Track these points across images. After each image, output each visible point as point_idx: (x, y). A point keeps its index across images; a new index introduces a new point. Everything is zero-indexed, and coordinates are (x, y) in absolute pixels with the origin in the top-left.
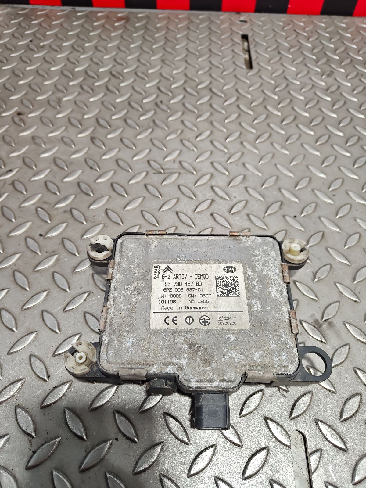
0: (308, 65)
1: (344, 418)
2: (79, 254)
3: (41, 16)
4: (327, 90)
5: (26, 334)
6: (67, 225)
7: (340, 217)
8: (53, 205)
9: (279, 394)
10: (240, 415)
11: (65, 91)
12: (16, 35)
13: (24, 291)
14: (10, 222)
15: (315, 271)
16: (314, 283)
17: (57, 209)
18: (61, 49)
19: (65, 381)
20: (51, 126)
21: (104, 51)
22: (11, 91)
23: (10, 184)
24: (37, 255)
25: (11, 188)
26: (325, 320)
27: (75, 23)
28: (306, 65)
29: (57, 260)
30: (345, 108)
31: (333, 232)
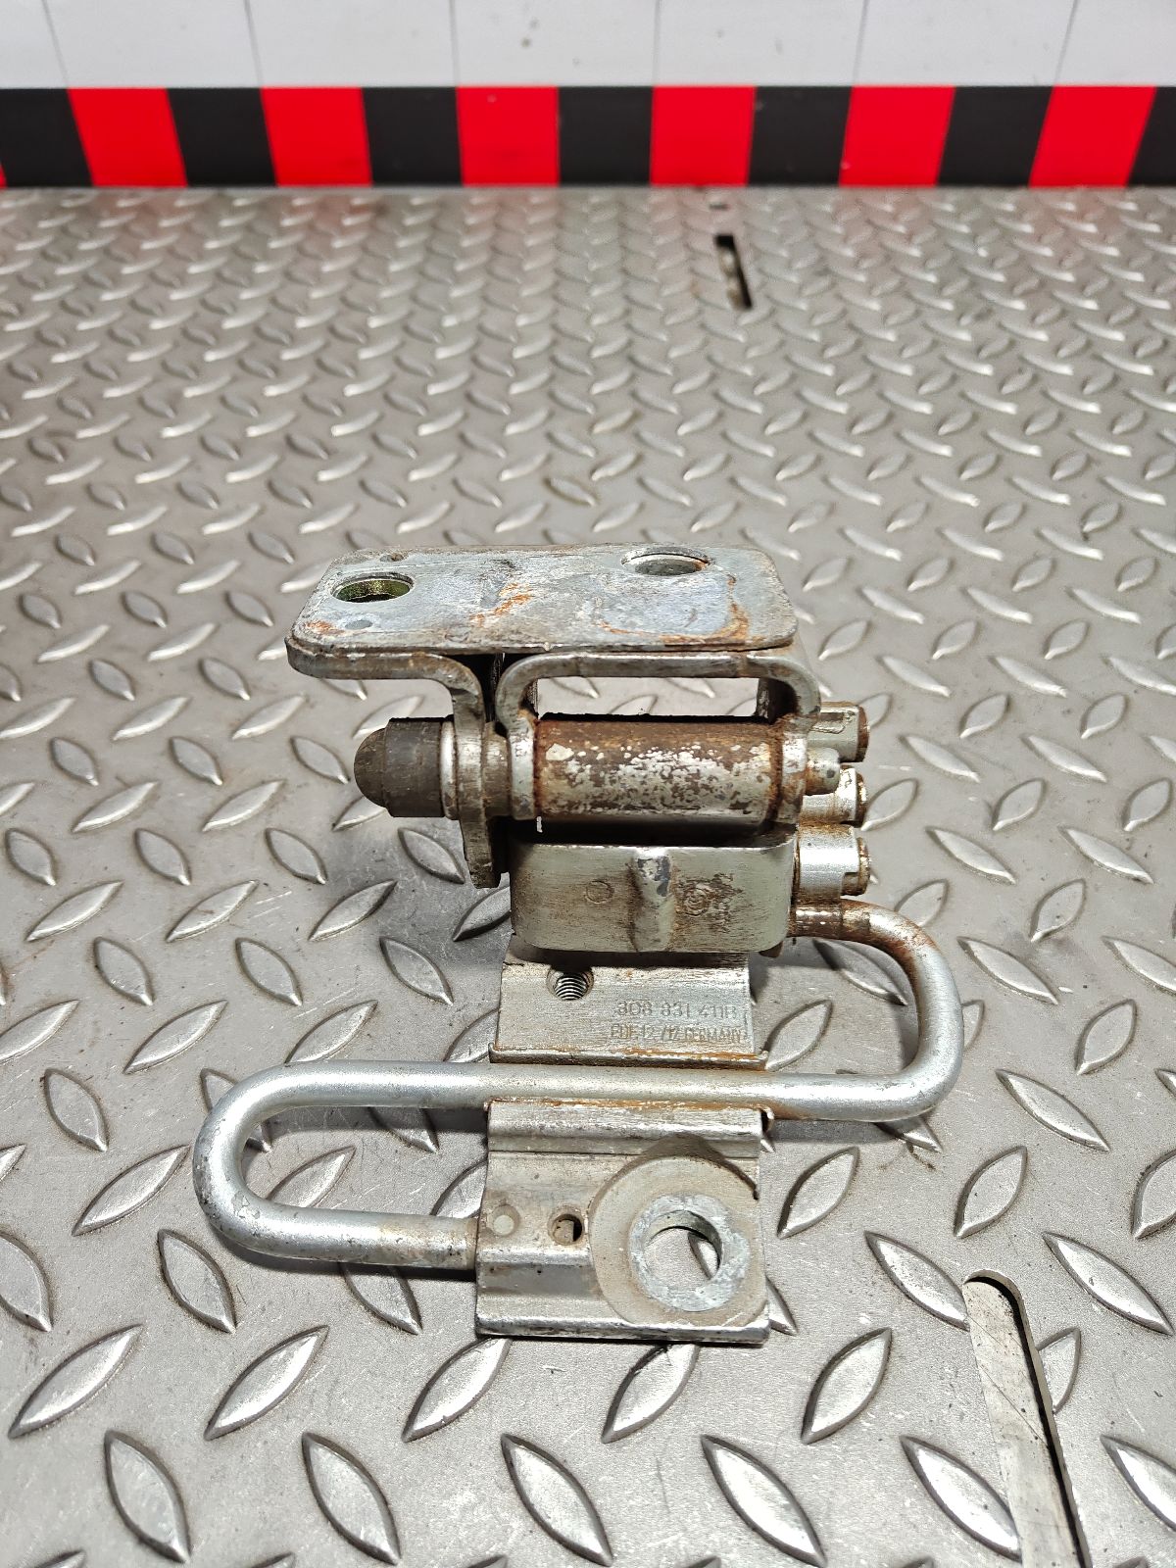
0: (918, 295)
1: (1144, 1226)
2: (222, 779)
3: (128, 210)
4: (979, 350)
5: (37, 1008)
6: (186, 705)
8: (143, 652)
9: (912, 1160)
10: (779, 1231)
11: (191, 374)
12: (52, 252)
13: (37, 887)
15: (993, 801)
16: (992, 832)
17: (157, 663)
18: (183, 280)
19: (165, 1147)
20: (146, 456)
21: (312, 281)
22: (27, 379)
23: (12, 604)
24: (86, 787)
26: (1047, 935)
27: (226, 223)
28: (909, 296)
29: (152, 799)
30: (1035, 390)
31: (1036, 695)
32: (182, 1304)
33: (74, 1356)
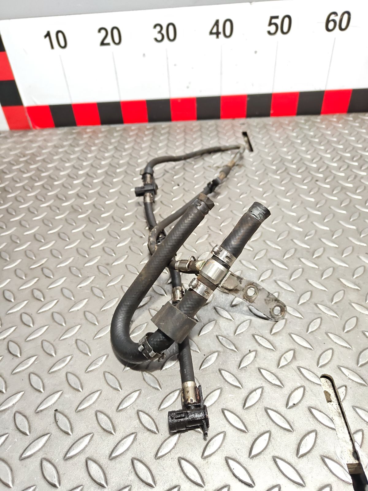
1: (360, 364)
3: (90, 132)
4: (313, 160)
5: (105, 326)
6: (128, 257)
7: (336, 238)
8: (115, 245)
10: (278, 366)
11: (114, 175)
12: (73, 144)
13: (100, 299)
14: (85, 258)
15: (322, 272)
16: (322, 279)
17: (119, 247)
18: (108, 151)
20: (107, 197)
21: (140, 149)
22: (73, 178)
23: (81, 234)
24: (108, 277)
25: (82, 236)
27: (115, 134)
28: (294, 147)
30: (328, 170)
31: (331, 247)
32: (149, 385)
33: (127, 396)
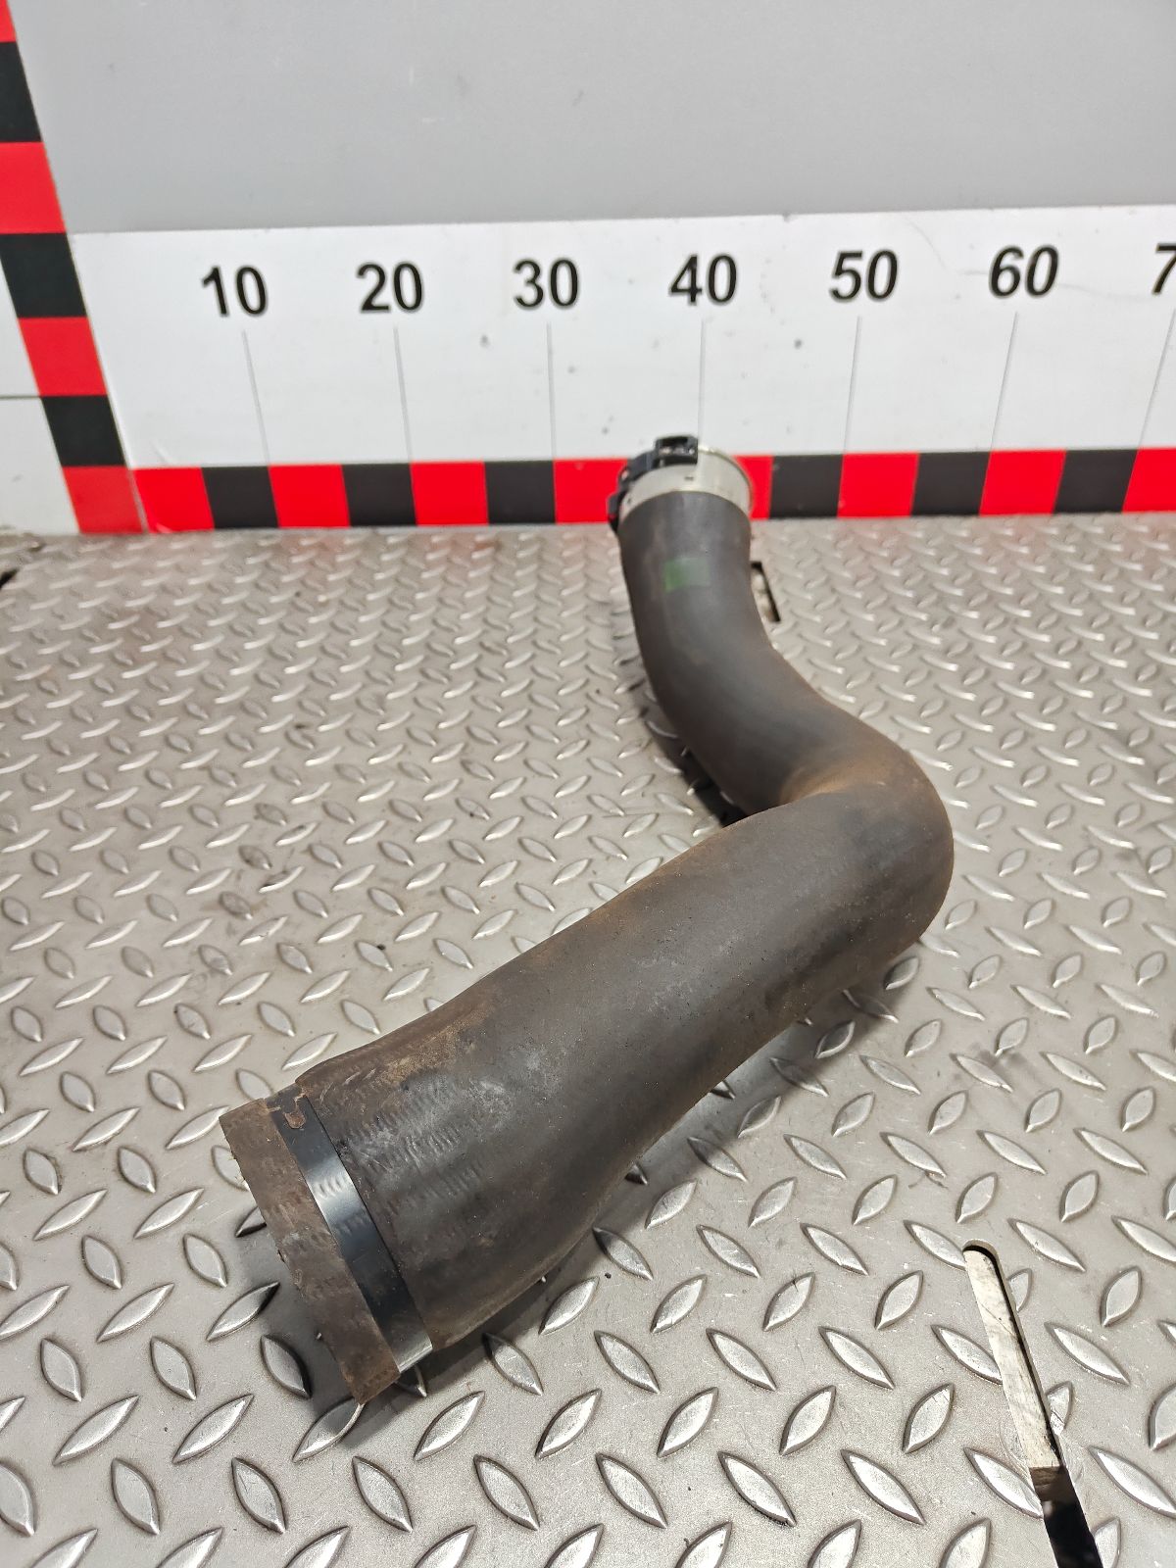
0: (902, 609)
1: (1067, 1215)
2: (472, 964)
3: (310, 547)
6: (439, 916)
7: (1007, 875)
8: (402, 883)
9: (929, 1182)
10: (853, 1221)
11: (389, 682)
12: (263, 584)
14: (317, 919)
15: (969, 970)
16: (969, 989)
17: (413, 890)
18: (364, 606)
20: (372, 744)
21: (459, 605)
22: (272, 686)
23: (304, 852)
24: (385, 973)
25: (308, 858)
26: (1004, 1052)
27: (386, 558)
28: (894, 609)
29: (429, 978)
30: (988, 681)
